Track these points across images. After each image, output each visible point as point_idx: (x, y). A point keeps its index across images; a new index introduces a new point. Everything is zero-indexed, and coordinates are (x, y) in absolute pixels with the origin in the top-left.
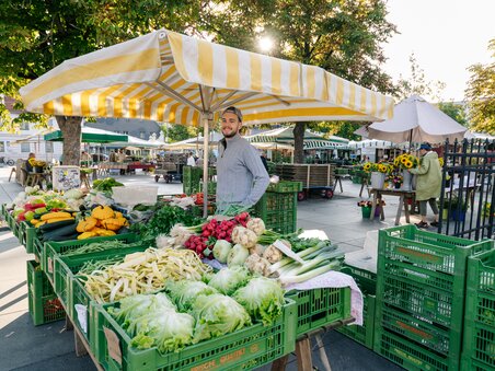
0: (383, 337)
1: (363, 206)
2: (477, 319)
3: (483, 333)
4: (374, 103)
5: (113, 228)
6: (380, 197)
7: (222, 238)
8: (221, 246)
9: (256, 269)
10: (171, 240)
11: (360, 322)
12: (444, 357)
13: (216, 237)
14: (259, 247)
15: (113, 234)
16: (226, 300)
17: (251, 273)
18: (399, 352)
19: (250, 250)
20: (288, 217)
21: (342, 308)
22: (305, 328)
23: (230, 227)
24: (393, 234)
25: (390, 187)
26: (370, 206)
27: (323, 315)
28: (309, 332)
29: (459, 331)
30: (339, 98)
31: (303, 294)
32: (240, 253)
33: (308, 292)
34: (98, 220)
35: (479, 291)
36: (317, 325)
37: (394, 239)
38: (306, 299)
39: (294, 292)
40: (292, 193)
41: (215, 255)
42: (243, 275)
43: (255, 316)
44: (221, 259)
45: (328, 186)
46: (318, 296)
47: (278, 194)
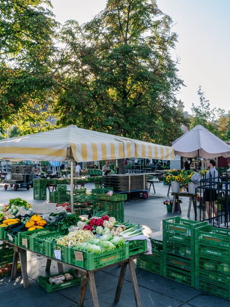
0: (167, 269)
1: (167, 204)
2: (198, 253)
3: (201, 258)
4: (162, 153)
5: (43, 225)
6: (177, 198)
7: (99, 226)
8: (99, 229)
9: (114, 234)
10: (77, 228)
11: (151, 253)
12: (189, 272)
13: (96, 225)
14: (114, 228)
15: (42, 228)
16: (109, 242)
17: (113, 236)
18: (174, 275)
19: (111, 229)
20: (119, 215)
21: (144, 247)
22: (132, 254)
23: (101, 221)
24: (170, 221)
25: (183, 191)
26: (171, 204)
27: (137, 249)
28: (133, 255)
29: (193, 259)
30: (143, 154)
31: (130, 242)
32: (107, 230)
33: (132, 241)
34: (35, 222)
35: (199, 242)
36: (136, 253)
37: (170, 223)
38: (131, 244)
39: (128, 241)
40: (121, 201)
41: (97, 232)
42: (111, 236)
43: (117, 246)
44: (100, 233)
45: (144, 190)
46: (135, 243)
47: (113, 202)
